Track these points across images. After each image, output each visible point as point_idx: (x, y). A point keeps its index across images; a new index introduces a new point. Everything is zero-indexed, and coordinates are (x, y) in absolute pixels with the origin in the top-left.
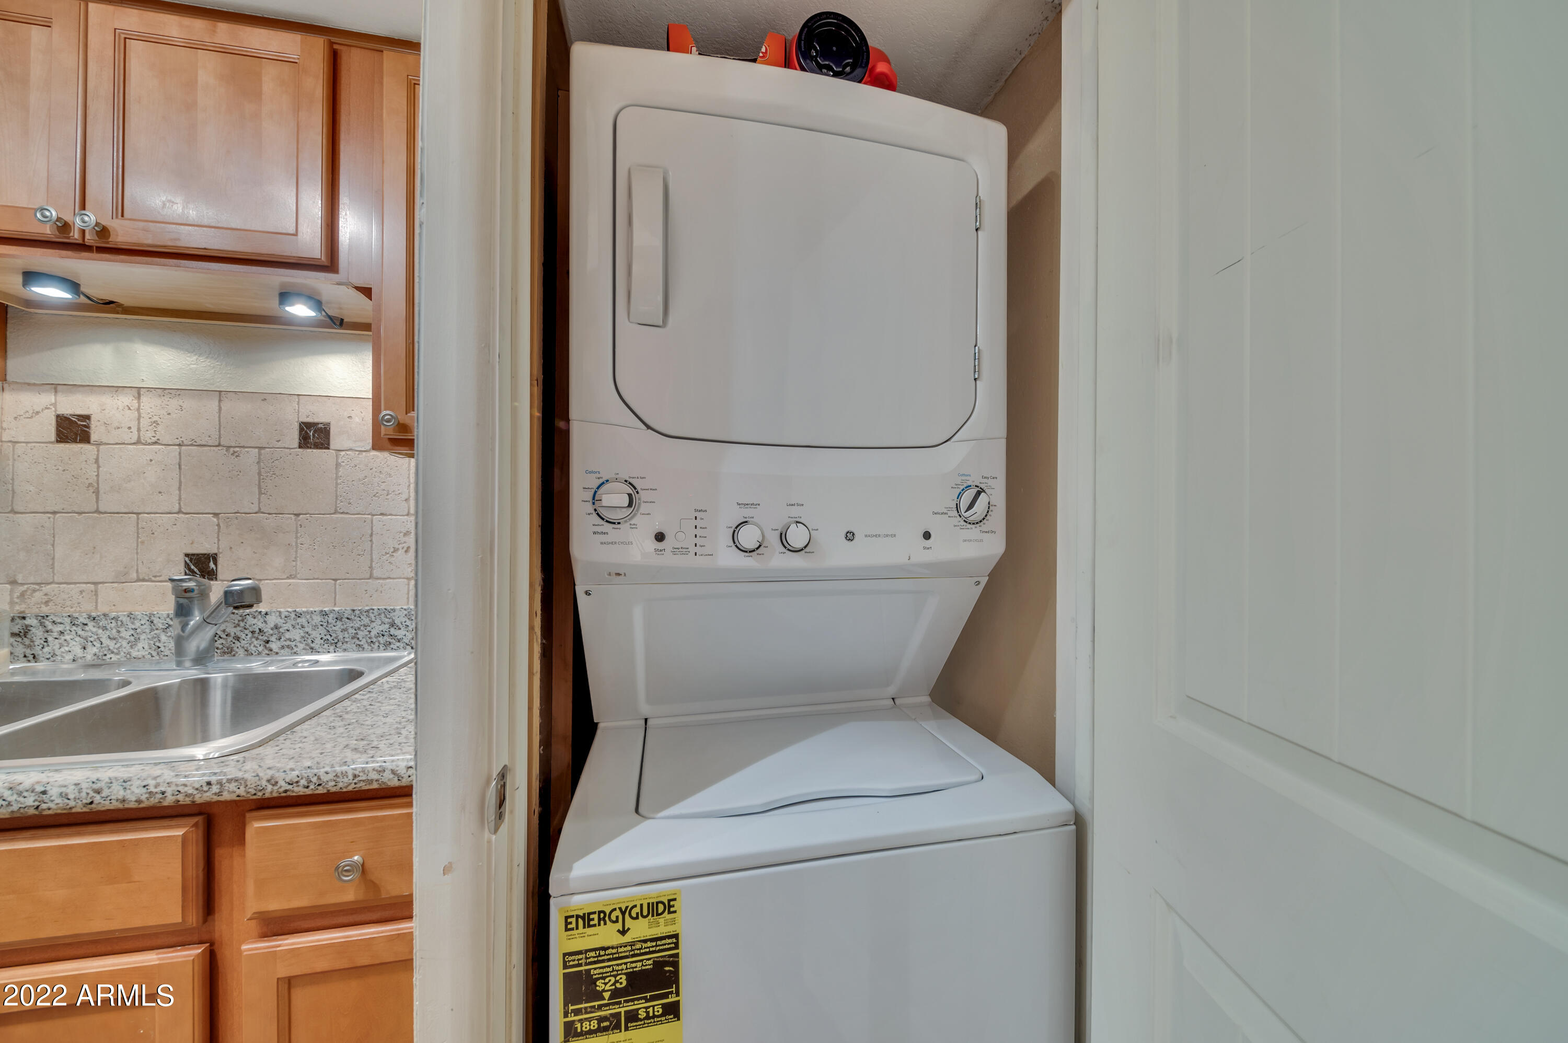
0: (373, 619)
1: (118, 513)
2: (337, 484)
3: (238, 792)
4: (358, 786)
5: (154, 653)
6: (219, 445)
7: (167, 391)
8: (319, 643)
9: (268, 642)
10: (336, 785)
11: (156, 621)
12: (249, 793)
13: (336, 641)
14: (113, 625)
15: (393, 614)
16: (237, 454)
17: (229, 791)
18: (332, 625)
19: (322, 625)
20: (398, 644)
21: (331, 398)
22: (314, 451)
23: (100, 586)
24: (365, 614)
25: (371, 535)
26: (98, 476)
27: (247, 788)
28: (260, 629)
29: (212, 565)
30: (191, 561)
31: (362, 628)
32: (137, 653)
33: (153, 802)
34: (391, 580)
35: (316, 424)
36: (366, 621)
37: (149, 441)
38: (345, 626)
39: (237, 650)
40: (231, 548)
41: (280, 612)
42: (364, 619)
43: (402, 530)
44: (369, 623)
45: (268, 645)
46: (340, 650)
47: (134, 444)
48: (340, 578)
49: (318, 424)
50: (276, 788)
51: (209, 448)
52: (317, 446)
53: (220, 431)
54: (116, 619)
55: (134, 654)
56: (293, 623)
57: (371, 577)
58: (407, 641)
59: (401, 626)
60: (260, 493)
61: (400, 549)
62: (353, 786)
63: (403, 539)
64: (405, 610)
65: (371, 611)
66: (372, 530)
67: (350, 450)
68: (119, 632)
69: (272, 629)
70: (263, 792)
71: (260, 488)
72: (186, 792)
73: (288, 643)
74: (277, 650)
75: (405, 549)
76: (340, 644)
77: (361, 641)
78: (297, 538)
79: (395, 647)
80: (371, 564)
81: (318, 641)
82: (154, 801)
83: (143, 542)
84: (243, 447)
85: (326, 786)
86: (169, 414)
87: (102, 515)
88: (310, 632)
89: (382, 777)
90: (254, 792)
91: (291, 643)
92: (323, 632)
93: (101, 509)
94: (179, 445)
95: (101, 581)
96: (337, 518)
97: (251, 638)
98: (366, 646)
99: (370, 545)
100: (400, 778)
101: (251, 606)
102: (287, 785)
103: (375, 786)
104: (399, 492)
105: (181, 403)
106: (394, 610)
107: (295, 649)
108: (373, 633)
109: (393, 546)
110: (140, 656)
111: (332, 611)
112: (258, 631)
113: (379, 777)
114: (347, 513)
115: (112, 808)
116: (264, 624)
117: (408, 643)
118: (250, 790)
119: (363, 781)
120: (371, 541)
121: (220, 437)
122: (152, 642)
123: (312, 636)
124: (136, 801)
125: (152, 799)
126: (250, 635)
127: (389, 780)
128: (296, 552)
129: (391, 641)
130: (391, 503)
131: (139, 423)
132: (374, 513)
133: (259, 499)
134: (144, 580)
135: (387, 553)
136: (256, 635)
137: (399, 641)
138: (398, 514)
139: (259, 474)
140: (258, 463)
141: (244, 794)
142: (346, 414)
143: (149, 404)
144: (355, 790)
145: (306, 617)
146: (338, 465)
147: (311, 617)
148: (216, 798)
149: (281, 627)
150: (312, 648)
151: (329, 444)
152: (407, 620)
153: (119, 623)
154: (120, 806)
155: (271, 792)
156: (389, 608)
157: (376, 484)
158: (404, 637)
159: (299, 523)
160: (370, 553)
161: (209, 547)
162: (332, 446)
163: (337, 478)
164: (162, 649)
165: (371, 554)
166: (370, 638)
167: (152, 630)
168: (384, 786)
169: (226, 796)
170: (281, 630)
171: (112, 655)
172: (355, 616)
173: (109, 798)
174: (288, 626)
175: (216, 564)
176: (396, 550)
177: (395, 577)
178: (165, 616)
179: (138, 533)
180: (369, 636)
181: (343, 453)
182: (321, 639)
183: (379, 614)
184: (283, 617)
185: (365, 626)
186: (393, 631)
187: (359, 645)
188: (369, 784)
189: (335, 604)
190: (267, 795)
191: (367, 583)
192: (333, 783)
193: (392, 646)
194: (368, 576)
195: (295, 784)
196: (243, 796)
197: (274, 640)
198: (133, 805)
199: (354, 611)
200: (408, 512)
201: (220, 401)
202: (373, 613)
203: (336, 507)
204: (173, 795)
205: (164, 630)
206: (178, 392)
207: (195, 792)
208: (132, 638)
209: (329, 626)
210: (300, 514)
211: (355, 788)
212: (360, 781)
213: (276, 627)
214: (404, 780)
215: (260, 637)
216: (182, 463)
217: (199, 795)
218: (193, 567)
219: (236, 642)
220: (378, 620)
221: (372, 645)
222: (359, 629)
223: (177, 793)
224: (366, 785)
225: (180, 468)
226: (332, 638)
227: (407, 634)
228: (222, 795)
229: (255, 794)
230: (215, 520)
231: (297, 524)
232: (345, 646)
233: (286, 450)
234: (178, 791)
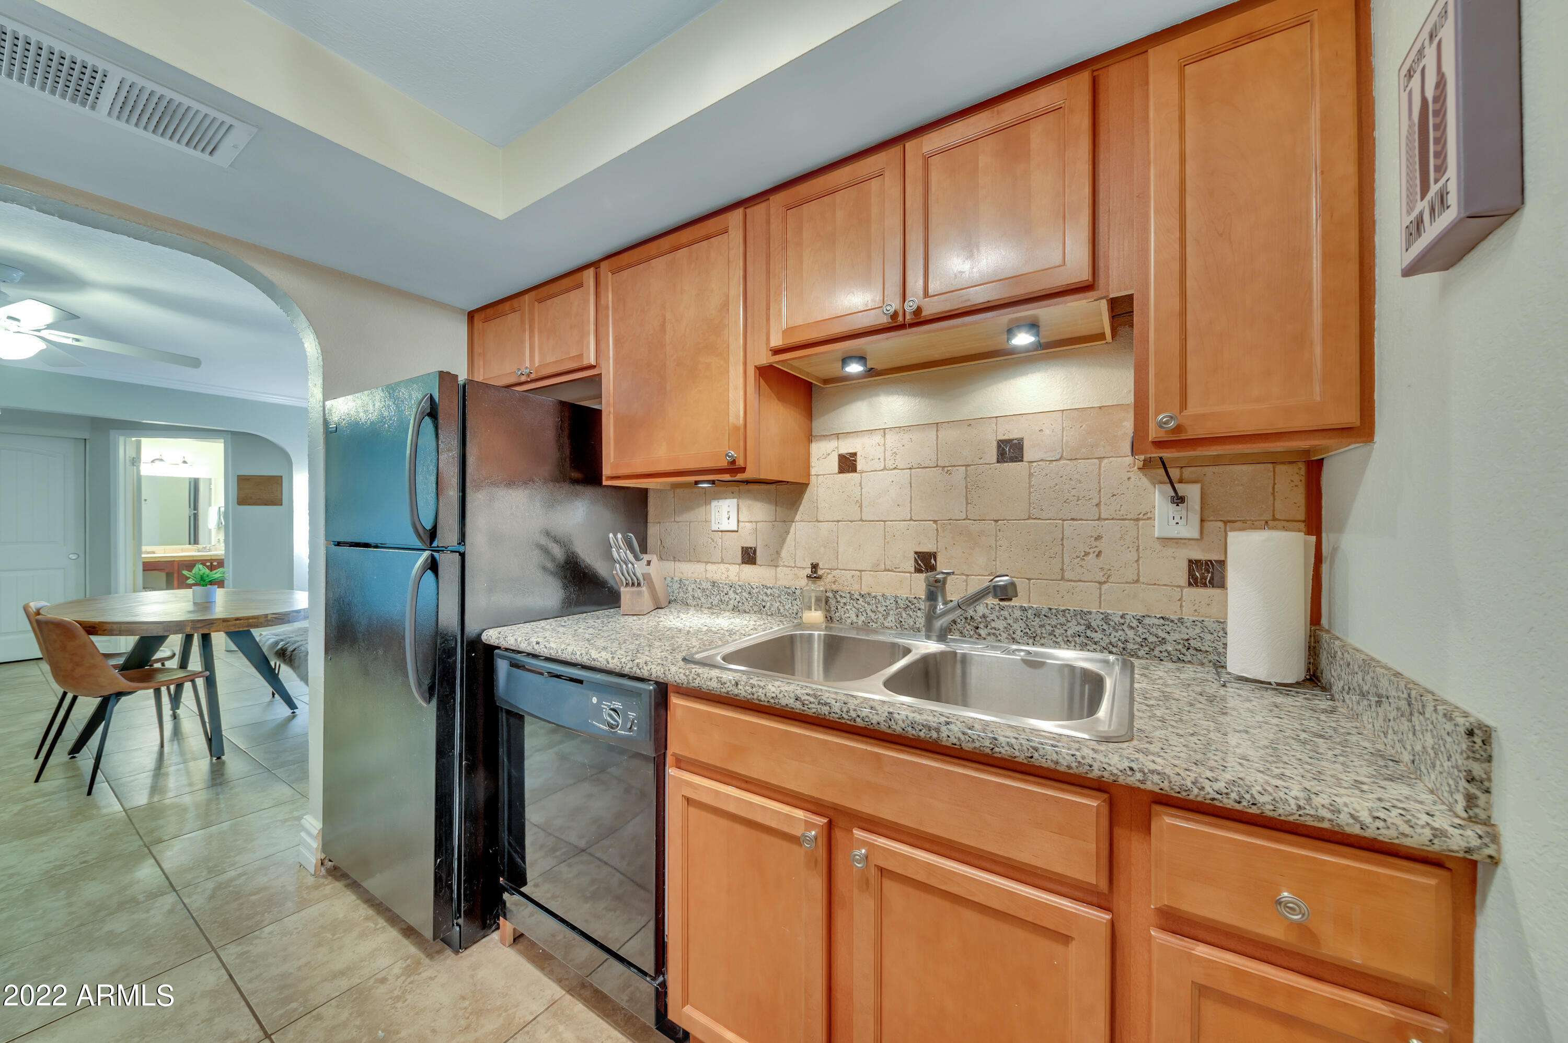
0: (1069, 619)
1: (873, 521)
2: (1030, 493)
3: (1162, 785)
4: (1302, 819)
5: (898, 626)
6: (937, 466)
7: (902, 428)
8: (1020, 635)
9: (977, 628)
10: (1274, 810)
11: (899, 601)
12: (1173, 789)
13: (1034, 635)
14: (874, 602)
15: (1090, 616)
16: (949, 472)
17: (1152, 782)
18: (1030, 620)
19: (1021, 619)
20: (1095, 647)
21: (1024, 416)
22: (1010, 464)
23: (863, 573)
24: (1061, 613)
25: (1062, 539)
26: (861, 495)
27: (1172, 784)
28: (971, 617)
29: (933, 561)
30: (919, 557)
31: (1058, 626)
32: (888, 624)
33: (1080, 771)
34: (1083, 583)
35: (1012, 440)
36: (1063, 620)
37: (891, 467)
38: (1043, 622)
39: (954, 631)
40: (946, 548)
41: (987, 604)
42: (1061, 618)
43: (1093, 534)
44: (1065, 622)
45: (977, 631)
46: (1038, 644)
47: (882, 470)
48: (1033, 578)
49: (1013, 440)
50: (1203, 793)
51: (929, 469)
52: (1013, 460)
53: (937, 455)
54: (875, 597)
55: (886, 624)
56: (998, 614)
57: (1062, 579)
58: (1104, 645)
59: (1098, 629)
60: (967, 503)
61: (1092, 553)
62: (1296, 817)
63: (1094, 544)
64: (1102, 613)
65: (1067, 611)
66: (1063, 534)
67: (1042, 460)
68: (877, 607)
69: (981, 618)
70: (1188, 793)
71: (967, 499)
72: (1111, 771)
73: (993, 631)
74: (984, 636)
75: (1096, 553)
76: (1038, 638)
77: (1057, 638)
78: (996, 541)
79: (1091, 649)
80: (1063, 567)
81: (1018, 633)
82: (1082, 770)
83: (888, 543)
84: (954, 466)
85: (1262, 808)
86: (903, 446)
87: (864, 523)
88: (1012, 624)
89: (1337, 819)
90: (1178, 790)
91: (995, 632)
92: (1023, 625)
93: (864, 519)
94: (910, 469)
95: (864, 569)
96: (1031, 523)
97: (964, 623)
98: (1062, 643)
99: (1061, 549)
100: (1364, 827)
101: (1011, 600)
102: (1215, 793)
103: (1326, 825)
104: (1090, 497)
105: (911, 437)
106: (1090, 613)
107: (1000, 638)
108: (1070, 632)
109: (1083, 550)
110: (890, 627)
111: (1031, 608)
112: (969, 618)
113: (1333, 817)
114: (1040, 519)
115: (1045, 765)
116: (974, 613)
117: (1105, 647)
118: (1174, 787)
119: (1311, 816)
120: (1062, 544)
121: (937, 460)
122: (897, 617)
123: (1013, 628)
124: (1067, 766)
125: (1081, 768)
126: (964, 620)
127: (1347, 824)
128: (996, 553)
129: (1088, 642)
130: (1082, 509)
131: (885, 455)
132: (1064, 518)
133: (966, 508)
134: (889, 570)
135: (1077, 557)
136: (968, 621)
137: (1096, 644)
138: (1089, 519)
139: (966, 487)
140: (965, 478)
141: (1168, 789)
142: (1038, 428)
143: (891, 438)
144: (1296, 821)
145: (1008, 610)
146: (1031, 475)
147: (1012, 611)
148: (1138, 784)
149: (987, 617)
150: (1013, 638)
151: (1022, 457)
152: (1104, 624)
153: (877, 601)
154: (1053, 766)
155: (1197, 796)
156: (1085, 610)
157: (1067, 491)
158: (1101, 641)
159: (998, 528)
160: (1061, 555)
161: (931, 547)
162: (1025, 459)
163: (1030, 487)
164: (903, 623)
165: (1063, 557)
166: (1066, 637)
167: (897, 608)
168: (1336, 829)
169: (1149, 786)
170: (987, 619)
171: (873, 624)
172: (1052, 614)
173: (1045, 757)
174: (993, 616)
175: (935, 560)
176: (1087, 554)
177: (1086, 580)
178: (905, 598)
179: (885, 536)
180: (1065, 634)
181: (1035, 464)
182: (1021, 631)
183: (1075, 615)
184: (989, 608)
185: (1061, 624)
186: (1089, 633)
187: (1056, 642)
188: (1319, 821)
189: (1029, 601)
190: (1191, 797)
191: (1059, 584)
192: (1272, 807)
193: (1088, 647)
194: (1060, 577)
195: (1224, 795)
196: (1166, 791)
197: (983, 627)
198: (1062, 769)
199: (1050, 609)
200: (1099, 517)
201: (937, 431)
202: (1069, 613)
203: (1030, 513)
204: (1099, 770)
205: (905, 609)
206: (909, 428)
207: (1120, 774)
208: (885, 613)
209: (1028, 621)
210: (999, 520)
211: (1297, 820)
212: (1307, 814)
213: (984, 616)
214: (1369, 831)
215: (971, 623)
216: (912, 482)
217: (1123, 777)
218: (920, 562)
219: (954, 625)
220: (1074, 620)
221: (1068, 643)
222: (1056, 626)
223: (1103, 770)
224: (1313, 821)
225: (911, 486)
226: (1031, 632)
227: (1104, 638)
228: (1145, 784)
229: (1179, 793)
230: (935, 525)
231: (996, 529)
232: (1042, 641)
233: (987, 466)
234: (1104, 768)
